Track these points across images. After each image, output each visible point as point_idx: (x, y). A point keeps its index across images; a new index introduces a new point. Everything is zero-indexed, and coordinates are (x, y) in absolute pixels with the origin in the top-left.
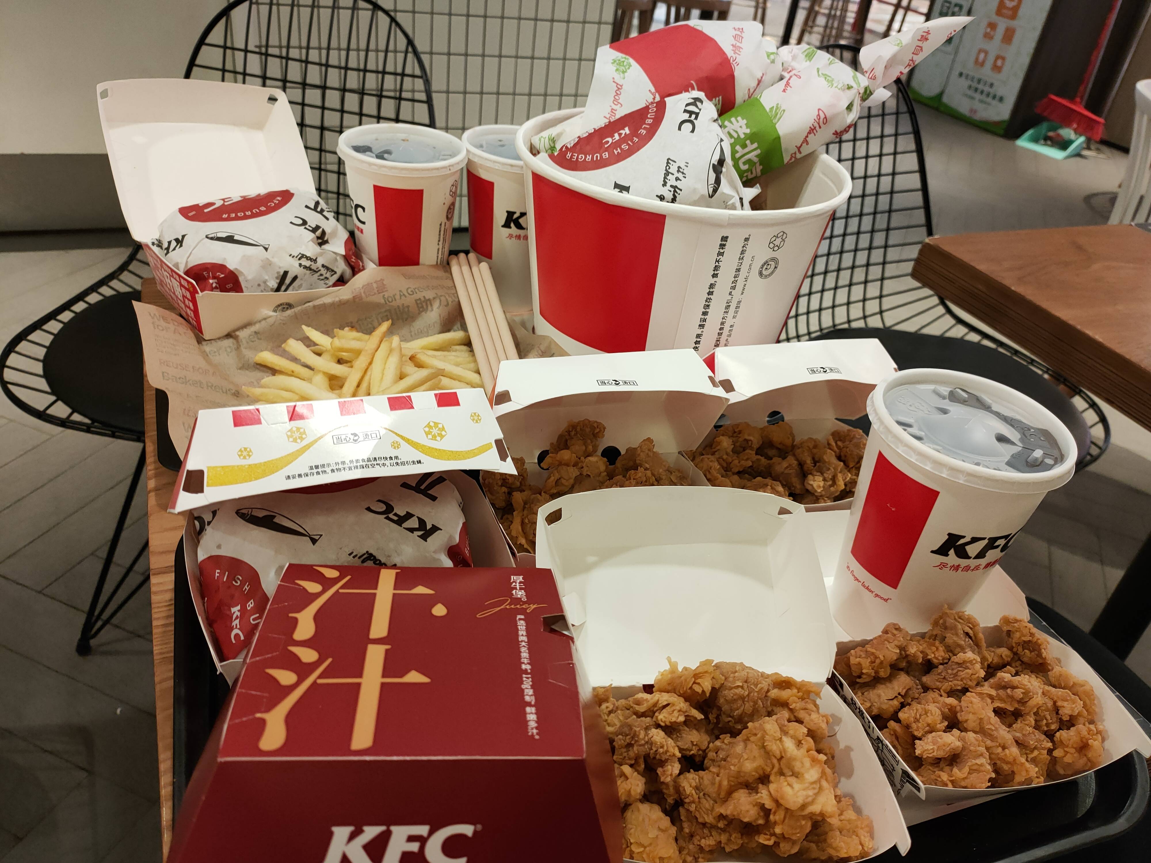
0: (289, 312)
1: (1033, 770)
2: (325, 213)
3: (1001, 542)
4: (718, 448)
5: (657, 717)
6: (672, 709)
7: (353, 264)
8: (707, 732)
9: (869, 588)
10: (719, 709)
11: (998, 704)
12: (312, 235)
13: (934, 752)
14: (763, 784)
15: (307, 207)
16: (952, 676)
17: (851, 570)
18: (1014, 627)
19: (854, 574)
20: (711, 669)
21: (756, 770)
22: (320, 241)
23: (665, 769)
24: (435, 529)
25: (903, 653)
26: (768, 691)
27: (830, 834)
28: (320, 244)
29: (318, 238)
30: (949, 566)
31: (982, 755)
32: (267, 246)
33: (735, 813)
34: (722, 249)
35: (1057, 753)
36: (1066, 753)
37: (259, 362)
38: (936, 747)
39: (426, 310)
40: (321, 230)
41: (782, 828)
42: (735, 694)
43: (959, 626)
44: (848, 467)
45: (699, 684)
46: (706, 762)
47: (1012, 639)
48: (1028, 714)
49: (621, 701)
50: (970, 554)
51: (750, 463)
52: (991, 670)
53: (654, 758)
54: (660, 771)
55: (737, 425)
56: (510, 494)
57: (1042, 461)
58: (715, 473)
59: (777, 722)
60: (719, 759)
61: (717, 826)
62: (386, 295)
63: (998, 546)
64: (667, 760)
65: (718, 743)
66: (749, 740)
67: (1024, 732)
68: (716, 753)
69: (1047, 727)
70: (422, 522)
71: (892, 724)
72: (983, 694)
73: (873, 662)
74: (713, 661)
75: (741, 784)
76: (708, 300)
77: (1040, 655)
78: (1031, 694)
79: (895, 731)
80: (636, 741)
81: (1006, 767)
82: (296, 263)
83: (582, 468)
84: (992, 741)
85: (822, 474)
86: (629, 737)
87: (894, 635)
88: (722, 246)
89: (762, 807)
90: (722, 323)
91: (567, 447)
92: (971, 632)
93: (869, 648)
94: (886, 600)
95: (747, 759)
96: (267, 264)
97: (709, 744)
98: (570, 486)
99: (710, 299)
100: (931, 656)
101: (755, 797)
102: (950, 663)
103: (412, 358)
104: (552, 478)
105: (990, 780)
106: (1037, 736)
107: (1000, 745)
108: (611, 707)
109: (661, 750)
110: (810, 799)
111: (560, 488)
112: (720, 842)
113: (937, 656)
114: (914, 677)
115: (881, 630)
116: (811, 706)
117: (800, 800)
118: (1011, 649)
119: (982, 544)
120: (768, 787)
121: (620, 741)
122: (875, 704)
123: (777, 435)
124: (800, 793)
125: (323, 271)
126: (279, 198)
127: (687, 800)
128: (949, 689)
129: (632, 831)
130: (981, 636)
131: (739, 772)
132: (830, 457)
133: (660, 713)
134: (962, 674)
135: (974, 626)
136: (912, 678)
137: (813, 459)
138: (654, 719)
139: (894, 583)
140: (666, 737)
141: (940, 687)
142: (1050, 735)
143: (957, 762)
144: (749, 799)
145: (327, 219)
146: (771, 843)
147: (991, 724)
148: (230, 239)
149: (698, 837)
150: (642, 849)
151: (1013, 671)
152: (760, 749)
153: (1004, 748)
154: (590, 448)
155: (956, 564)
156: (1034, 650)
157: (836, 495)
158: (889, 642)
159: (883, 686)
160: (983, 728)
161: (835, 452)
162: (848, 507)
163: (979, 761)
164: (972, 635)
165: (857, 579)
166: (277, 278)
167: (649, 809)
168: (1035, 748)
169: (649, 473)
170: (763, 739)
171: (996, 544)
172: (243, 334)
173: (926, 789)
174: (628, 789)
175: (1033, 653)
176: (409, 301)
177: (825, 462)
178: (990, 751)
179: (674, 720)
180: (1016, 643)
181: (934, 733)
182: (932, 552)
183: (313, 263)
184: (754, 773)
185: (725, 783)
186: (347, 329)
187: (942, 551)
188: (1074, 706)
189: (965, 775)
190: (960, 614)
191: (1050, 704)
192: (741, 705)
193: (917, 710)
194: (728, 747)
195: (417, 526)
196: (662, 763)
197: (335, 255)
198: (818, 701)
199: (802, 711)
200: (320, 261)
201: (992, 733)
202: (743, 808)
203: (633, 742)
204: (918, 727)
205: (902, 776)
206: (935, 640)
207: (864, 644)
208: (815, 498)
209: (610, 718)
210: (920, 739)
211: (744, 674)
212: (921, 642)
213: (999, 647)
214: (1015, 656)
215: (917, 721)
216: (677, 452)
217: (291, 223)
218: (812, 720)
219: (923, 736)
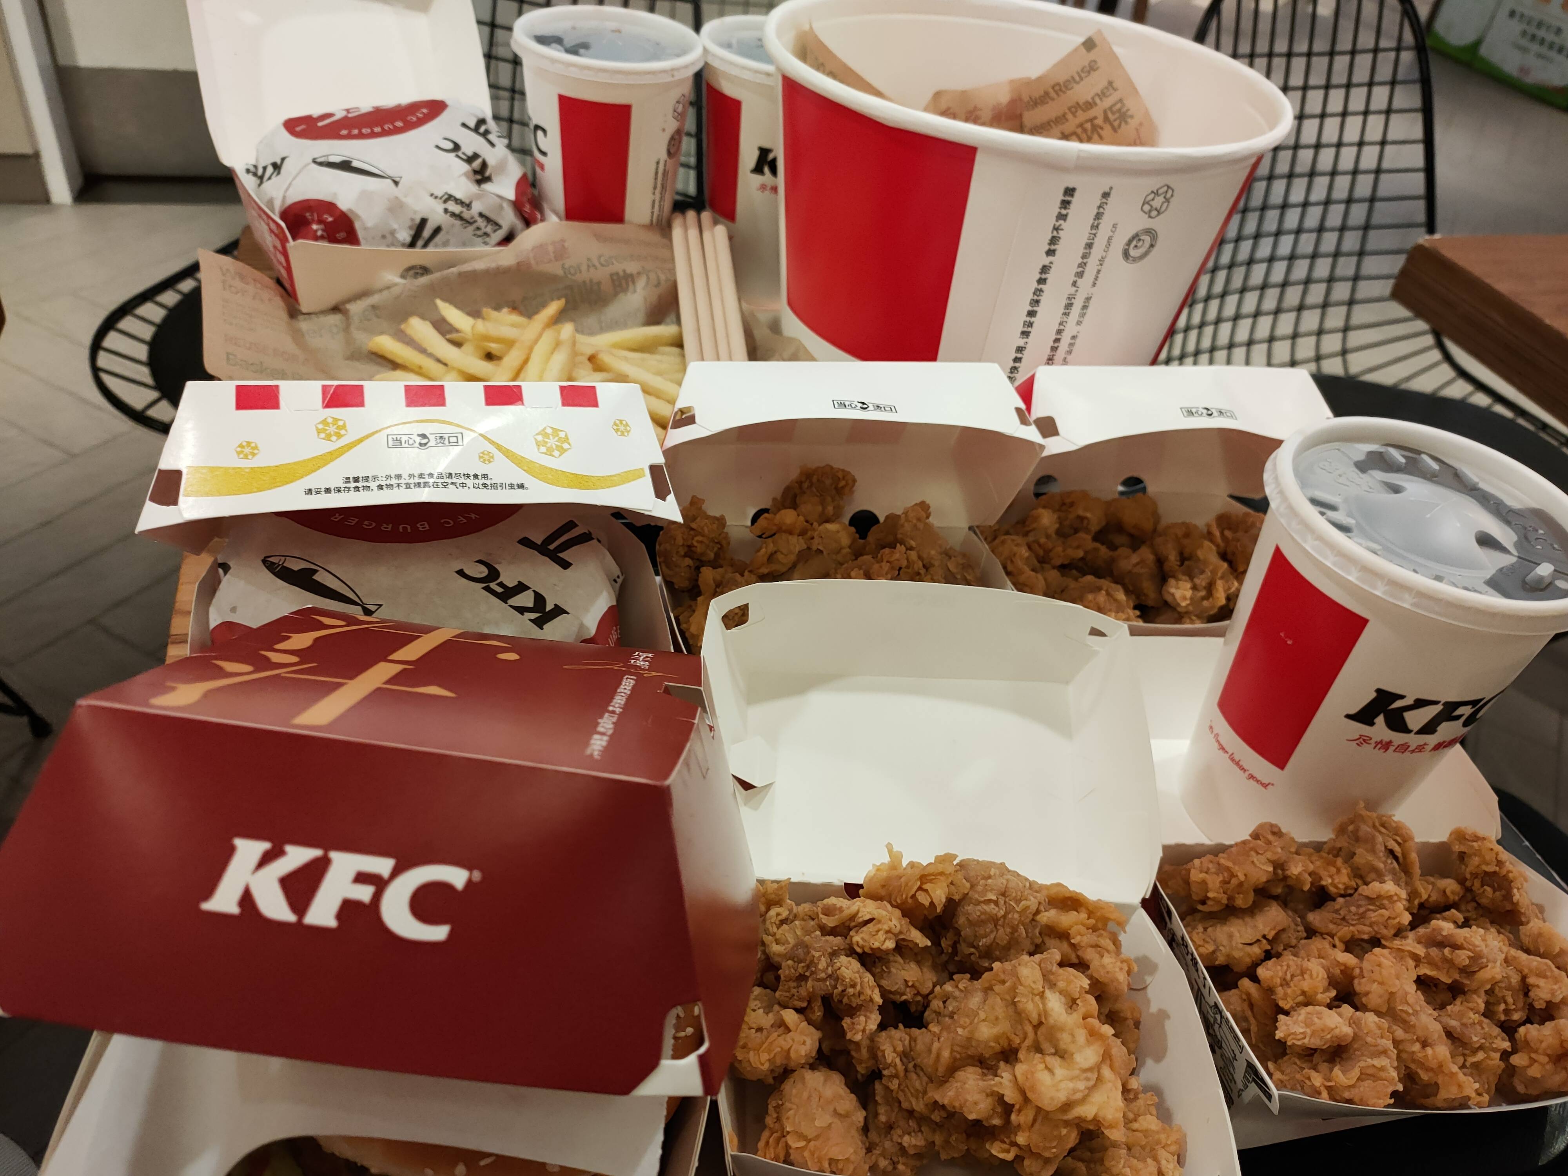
0: (424, 280)
1: (1470, 1086)
2: (491, 137)
3: (1466, 711)
4: (1034, 525)
5: (852, 937)
6: (876, 929)
7: (526, 216)
8: (935, 967)
9: (1241, 763)
10: (958, 933)
11: (1425, 970)
12: (465, 167)
13: (1305, 1038)
14: (1007, 1061)
15: (464, 125)
16: (1356, 917)
17: (1215, 732)
18: (1472, 847)
19: (1220, 739)
20: (950, 870)
21: (997, 1039)
22: (479, 177)
23: (856, 1020)
24: (558, 611)
25: (1280, 872)
26: (1038, 912)
27: (1111, 1152)
28: (479, 182)
29: (475, 172)
30: (1373, 741)
31: (1385, 1052)
32: (397, 179)
33: (957, 1104)
34: (1065, 208)
35: (1517, 1060)
36: (1533, 1061)
37: (374, 350)
38: (1308, 1031)
39: (625, 290)
40: (479, 161)
41: (1029, 1137)
42: (984, 913)
43: (1380, 839)
44: (1236, 570)
45: (926, 891)
46: (926, 1014)
47: (1467, 866)
48: (1475, 991)
49: (803, 905)
50: (1411, 727)
51: (1080, 554)
52: (1424, 913)
53: (841, 1001)
54: (846, 1022)
55: (1070, 494)
56: (698, 569)
57: (1550, 583)
58: (1020, 563)
59: (1040, 965)
60: (946, 1012)
61: (931, 1119)
62: (568, 263)
63: (1458, 717)
64: (859, 1008)
65: (948, 987)
66: (992, 989)
67: (1465, 1021)
68: (944, 1002)
69: (1506, 1016)
70: (540, 599)
71: (1245, 983)
72: (1403, 951)
73: (1226, 882)
74: (956, 856)
75: (971, 1057)
76: (1038, 292)
77: (1508, 896)
78: (1484, 960)
79: (1248, 995)
80: (812, 973)
81: (1424, 1076)
82: (439, 207)
83: (813, 538)
84: (1406, 1032)
85: (1191, 578)
86: (803, 964)
87: (1269, 843)
88: (1065, 204)
89: (1001, 1098)
90: (1059, 332)
91: (794, 506)
92: (1397, 849)
93: (1223, 860)
94: (1265, 786)
95: (984, 1020)
96: (396, 207)
97: (934, 986)
98: (790, 565)
99: (1041, 290)
100: (1327, 881)
101: (992, 1082)
102: (1356, 894)
103: (592, 359)
104: (764, 550)
105: (1394, 1094)
106: (1487, 1029)
107: (1418, 1040)
108: (785, 914)
109: (851, 991)
110: (1079, 1096)
111: (774, 567)
112: (934, 1142)
113: (1336, 881)
114: (1295, 911)
115: (1250, 831)
116: (1107, 943)
117: (1062, 1097)
118: (1462, 881)
119: (1430, 712)
120: (1014, 1067)
121: (787, 969)
122: (1221, 948)
123: (1131, 515)
124: (1063, 1085)
125: (481, 223)
126: (425, 111)
127: (885, 1072)
128: (1349, 936)
129: (791, 1112)
130: (1414, 856)
131: (969, 1039)
132: (1208, 553)
133: (857, 932)
134: (1373, 916)
135: (1405, 841)
136: (1290, 913)
137: (1181, 554)
138: (848, 941)
139: (1280, 762)
140: (862, 970)
141: (1334, 932)
142: (1509, 1029)
143: (1341, 1058)
144: (981, 1083)
145: (492, 145)
146: (1009, 1157)
147: (1408, 1004)
148: (345, 166)
149: (899, 1132)
150: (802, 1144)
151: (1460, 917)
152: (1007, 1006)
153: (1425, 1044)
154: (830, 509)
155: (1386, 739)
156: (1500, 888)
157: (1212, 613)
158: (1258, 853)
159: (1240, 921)
160: (1394, 1009)
161: (1218, 546)
162: (1221, 634)
163: (1377, 1062)
164: (1399, 855)
165: (1222, 748)
166: (410, 228)
167: (822, 1079)
168: (1481, 1048)
169: (913, 555)
170: (1013, 990)
171: (1457, 713)
172: (355, 308)
173: (1280, 1096)
174: (786, 1047)
175: (1498, 893)
176: (601, 274)
177: (1198, 560)
178: (1401, 1047)
179: (877, 945)
180: (1471, 874)
181: (1310, 1008)
182: (1348, 716)
183: (464, 210)
184: (992, 1044)
185: (946, 1054)
186: (505, 310)
187: (1365, 716)
188: (1556, 987)
189: (1352, 1082)
190: (1384, 818)
191: (1515, 979)
192: (992, 932)
193: (1288, 966)
194: (963, 995)
195: (531, 605)
196: (853, 1011)
197: (498, 200)
198: (1122, 937)
199: (1090, 950)
200: (477, 207)
201: (1408, 1019)
202: (969, 1098)
203: (807, 974)
204: (1286, 994)
205: (1246, 1071)
206: (1336, 856)
207: (1218, 850)
208: (1176, 615)
209: (780, 931)
210: (1287, 1013)
211: (1001, 882)
212: (1314, 858)
213: (1444, 875)
214: (1468, 895)
215: (1285, 983)
216: (966, 526)
217: (437, 147)
218: (1103, 966)
219: (1293, 1008)
